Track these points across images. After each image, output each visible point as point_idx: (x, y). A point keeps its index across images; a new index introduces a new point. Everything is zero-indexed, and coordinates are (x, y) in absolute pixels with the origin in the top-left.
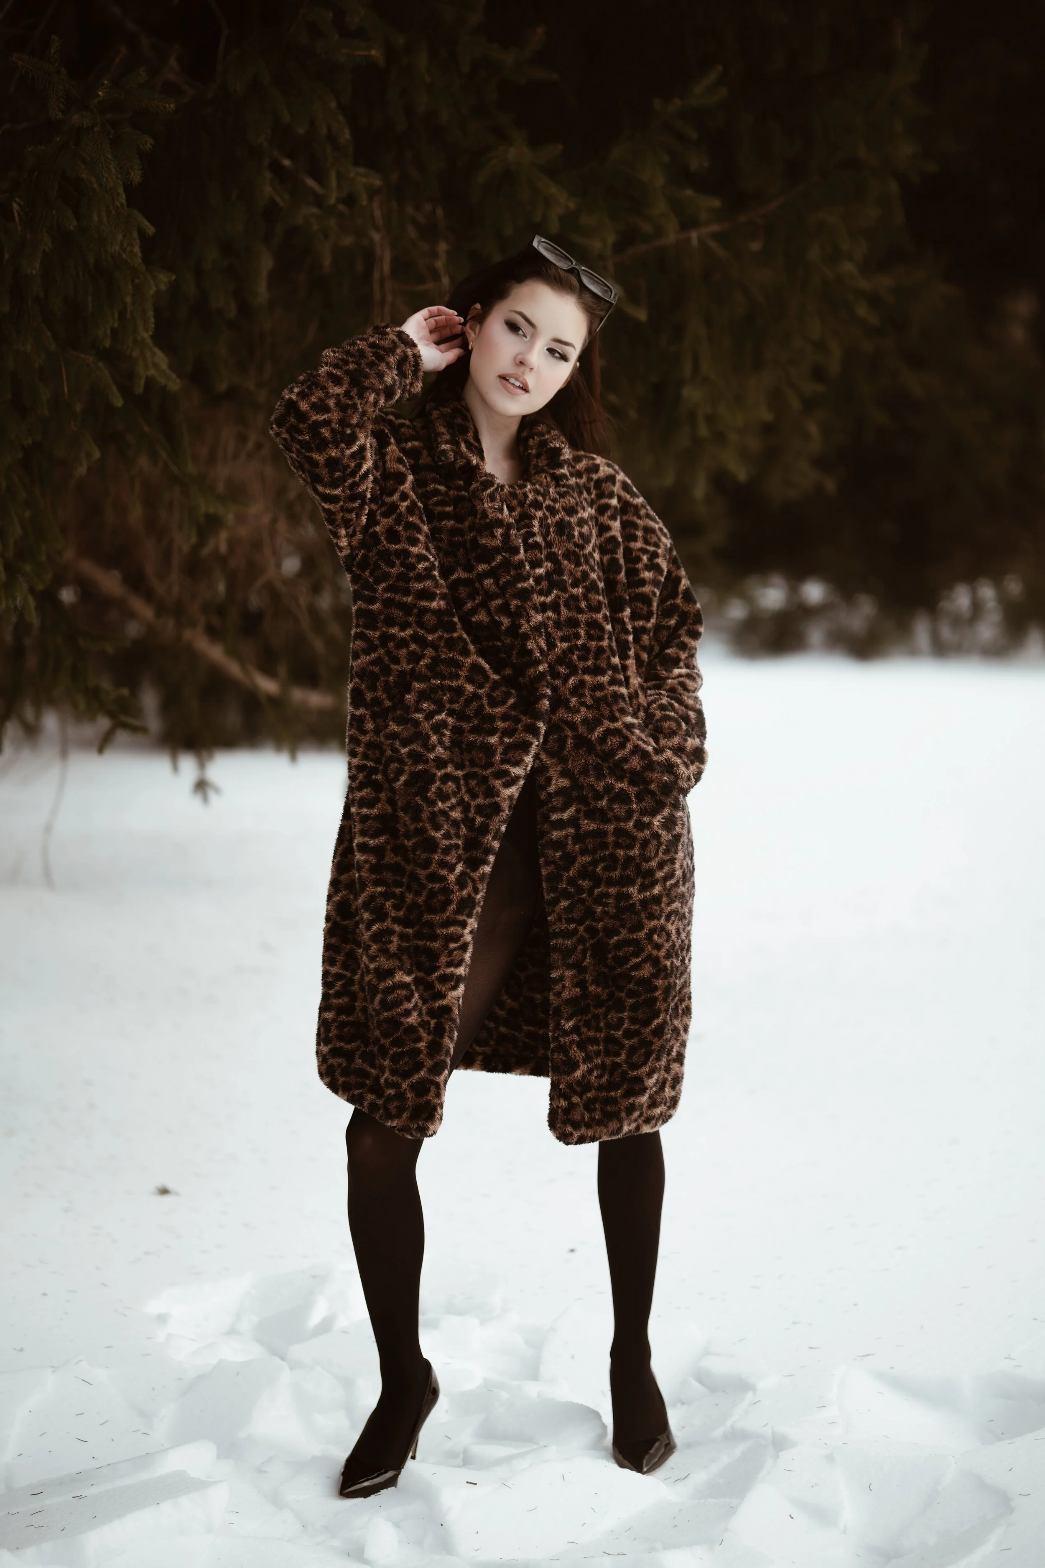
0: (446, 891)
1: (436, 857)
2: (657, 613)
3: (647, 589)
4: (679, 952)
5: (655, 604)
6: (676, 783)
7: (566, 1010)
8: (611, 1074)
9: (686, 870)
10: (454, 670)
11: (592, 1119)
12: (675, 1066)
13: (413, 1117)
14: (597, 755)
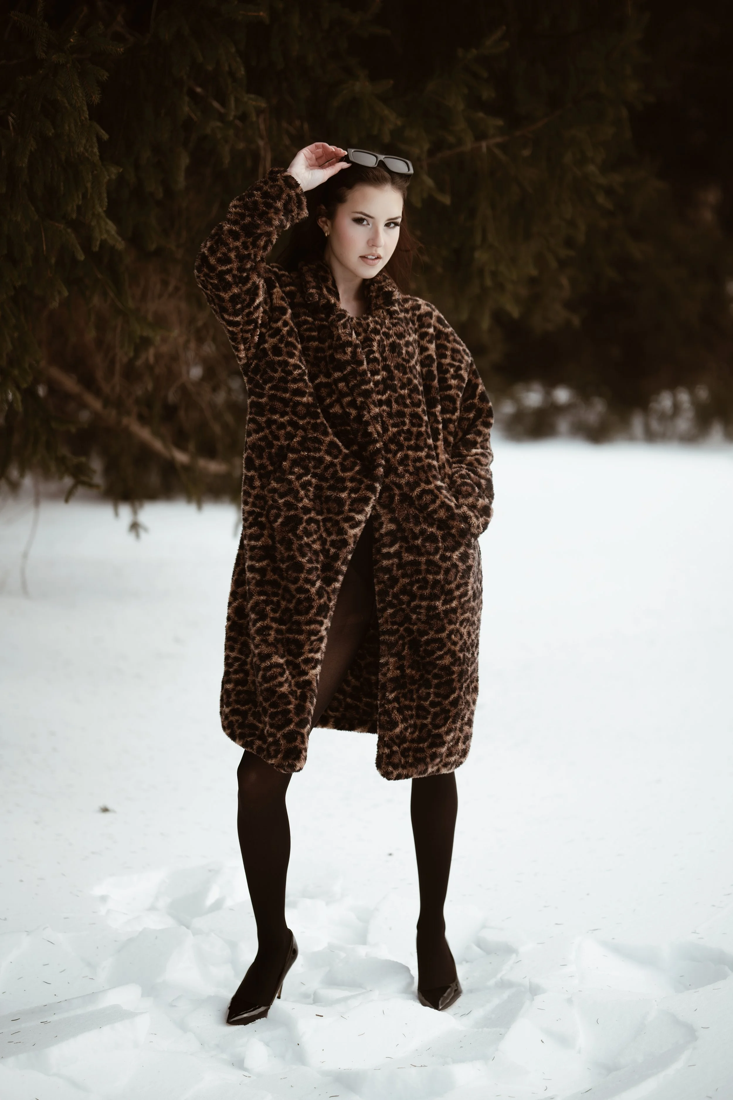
0: (310, 599)
1: (303, 576)
2: (460, 409)
3: (453, 392)
4: (470, 648)
5: (458, 403)
6: (469, 530)
7: (390, 686)
8: (420, 731)
9: (476, 591)
10: (317, 445)
11: (407, 762)
12: (466, 728)
13: (285, 758)
14: (416, 508)
